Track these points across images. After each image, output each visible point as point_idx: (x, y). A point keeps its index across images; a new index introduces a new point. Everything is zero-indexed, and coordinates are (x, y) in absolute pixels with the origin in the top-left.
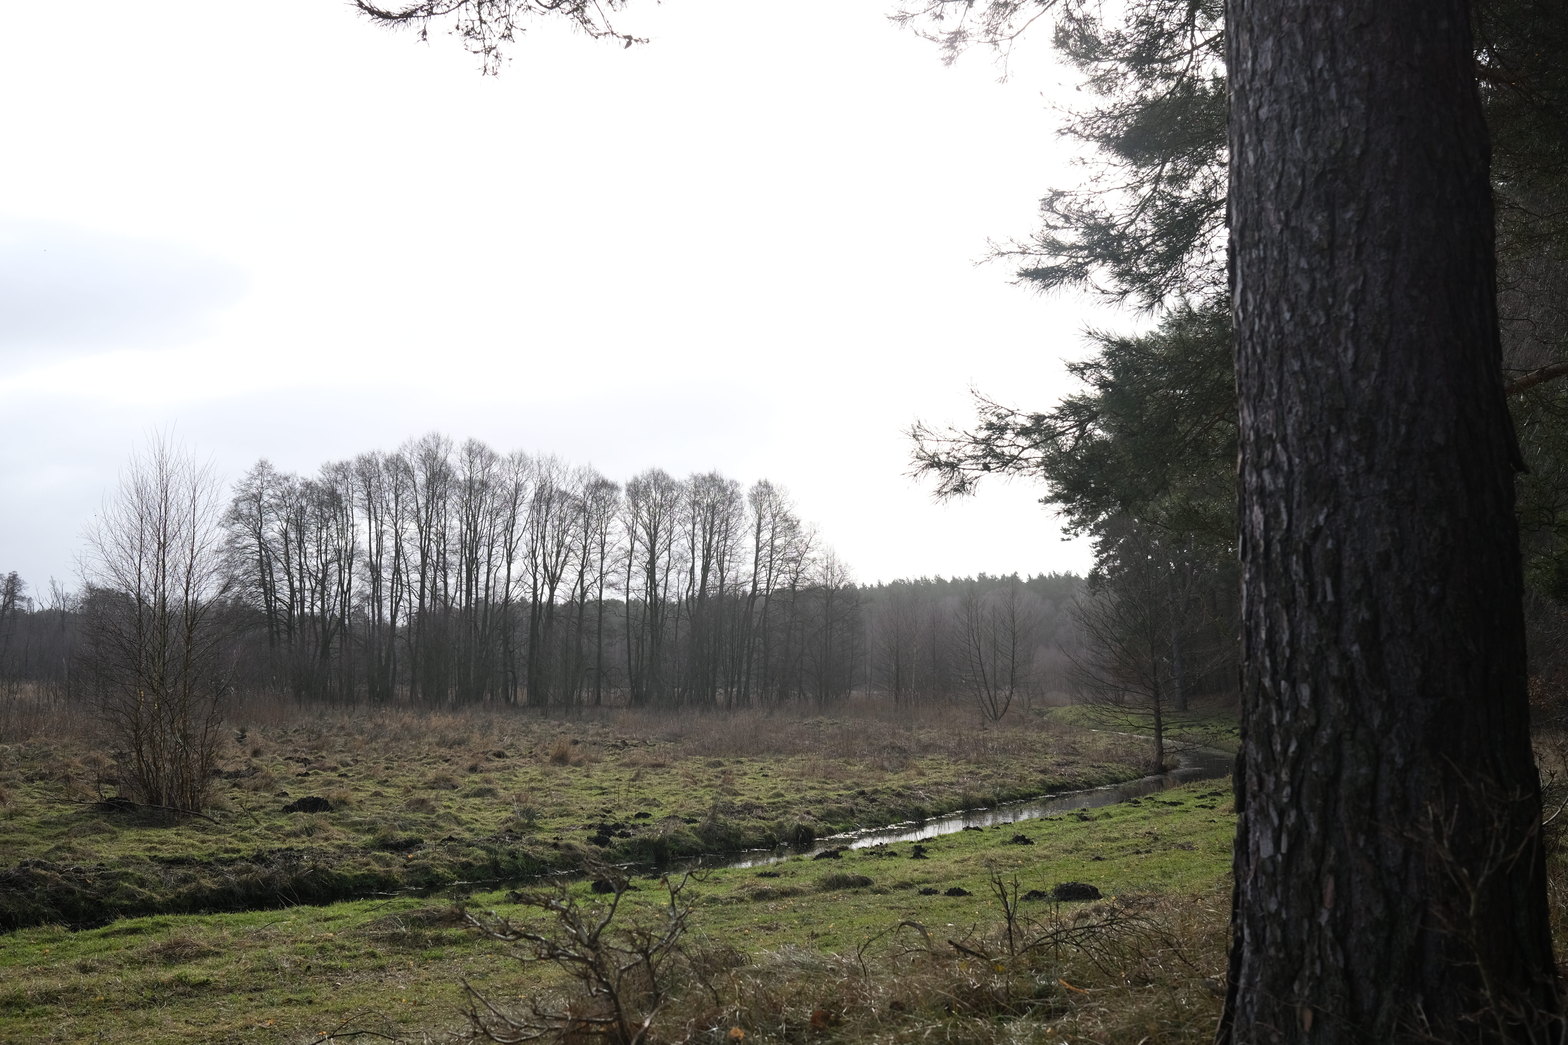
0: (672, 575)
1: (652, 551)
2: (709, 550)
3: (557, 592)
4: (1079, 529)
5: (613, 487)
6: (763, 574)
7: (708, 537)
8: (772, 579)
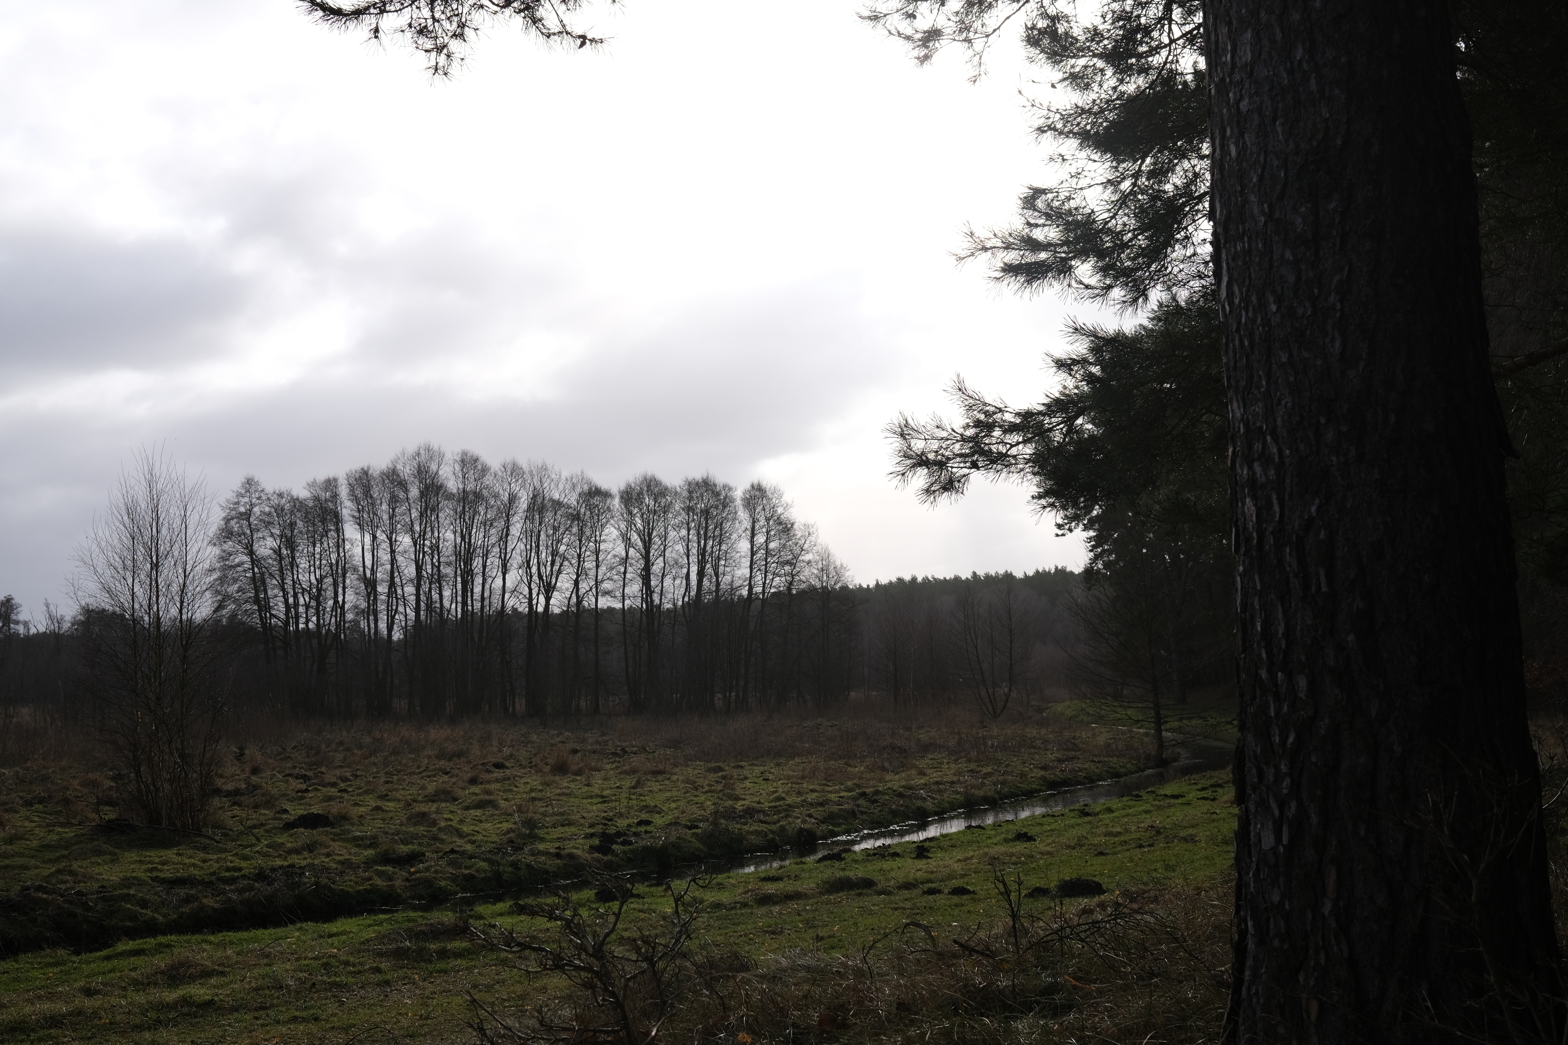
0: (668, 581)
1: (646, 557)
2: (703, 555)
3: (552, 601)
4: (1073, 524)
5: (606, 495)
6: (759, 578)
7: (703, 542)
8: (767, 582)
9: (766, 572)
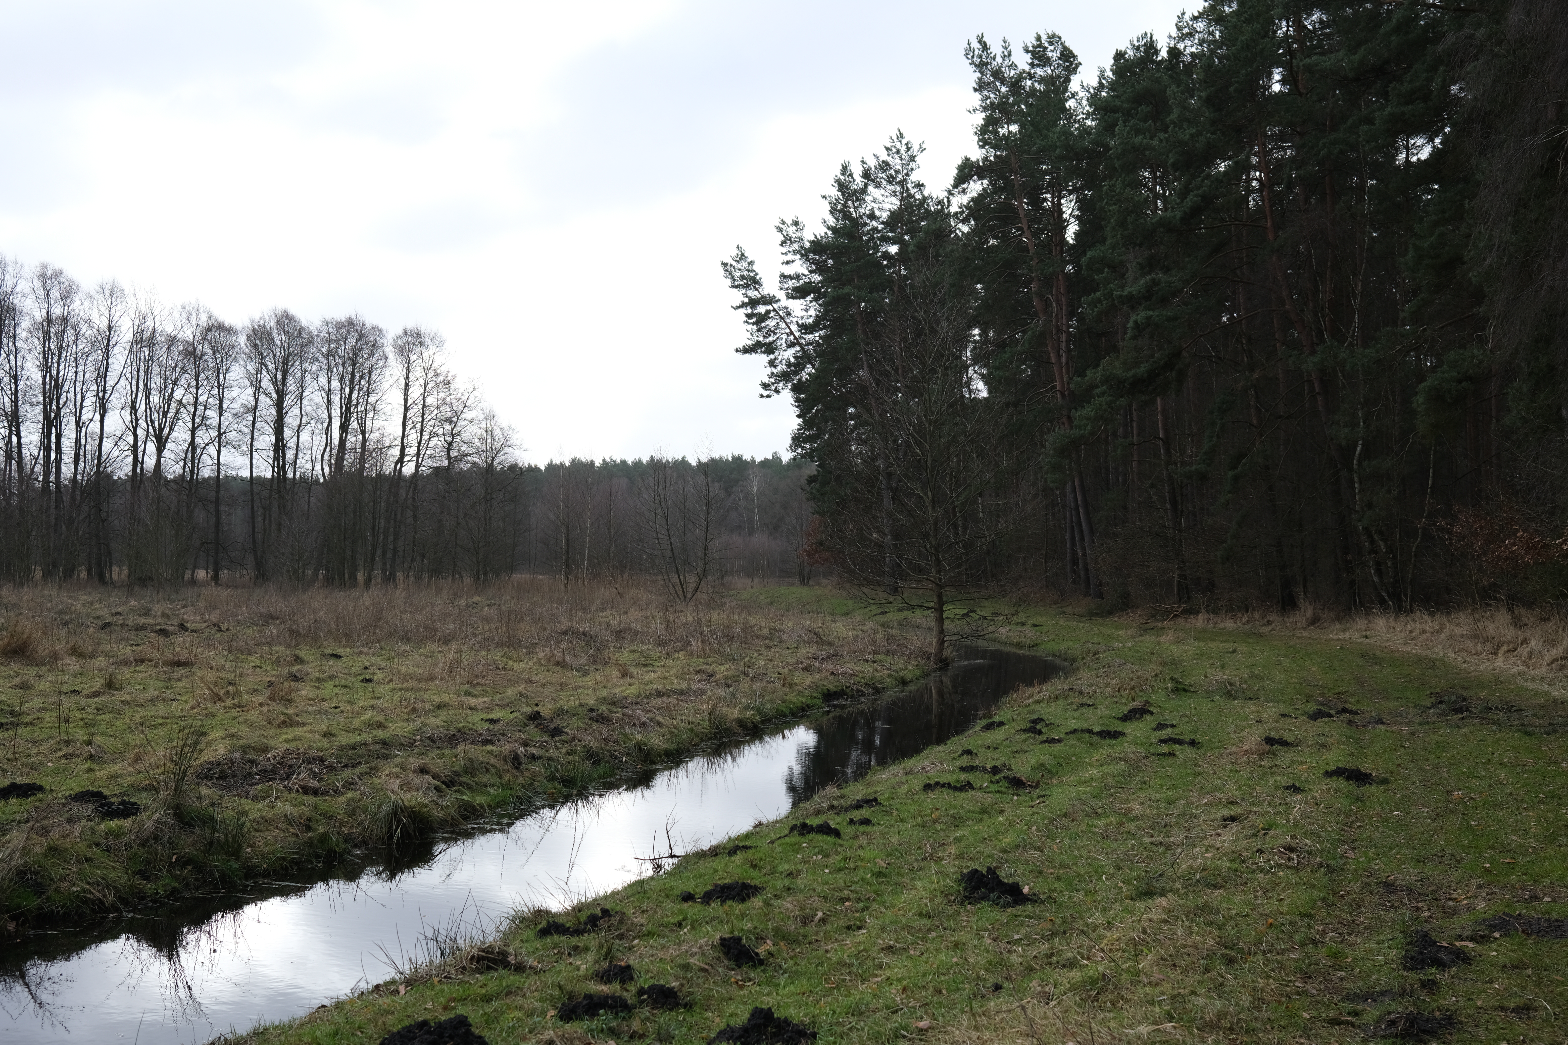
1: (279, 404)
2: (348, 409)
6: (413, 437)
7: (347, 390)
8: (423, 442)
9: (422, 430)
